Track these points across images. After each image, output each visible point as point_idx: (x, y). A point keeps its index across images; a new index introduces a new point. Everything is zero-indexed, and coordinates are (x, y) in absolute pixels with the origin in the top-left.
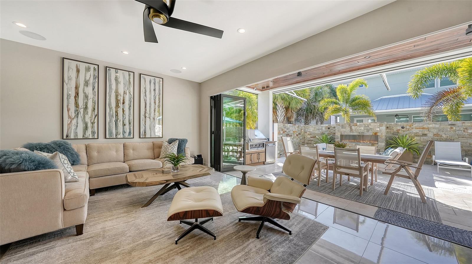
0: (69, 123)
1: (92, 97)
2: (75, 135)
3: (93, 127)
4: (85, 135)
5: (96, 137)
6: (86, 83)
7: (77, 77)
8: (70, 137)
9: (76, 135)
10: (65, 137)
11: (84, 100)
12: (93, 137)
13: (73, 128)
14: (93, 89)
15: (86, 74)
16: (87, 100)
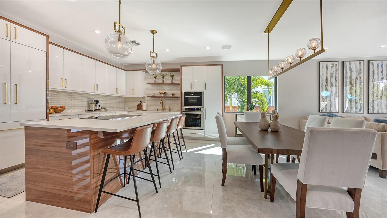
1: (335, 84)
4: (331, 110)
6: (332, 76)
7: (327, 72)
8: (323, 111)
9: (326, 110)
10: (320, 111)
11: (330, 86)
12: (335, 112)
13: (325, 105)
14: (336, 79)
15: (331, 69)
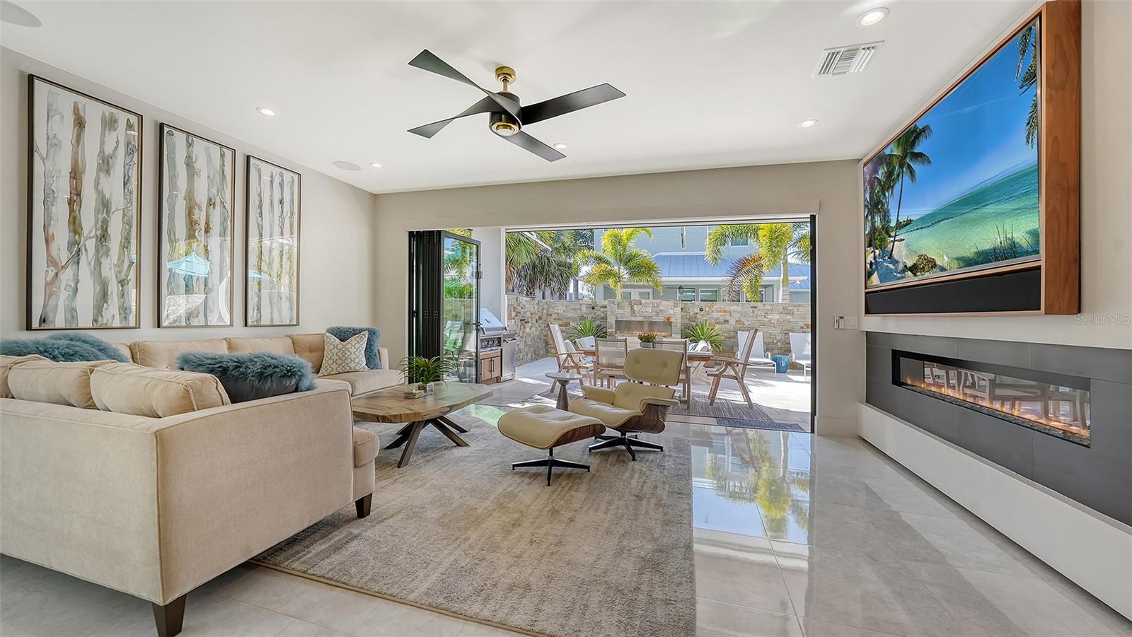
0: (49, 279)
1: (121, 206)
2: (69, 316)
3: (122, 295)
4: (100, 319)
5: (132, 323)
6: (105, 164)
7: (78, 141)
8: (53, 322)
9: (73, 317)
10: (35, 324)
11: (97, 212)
12: (124, 324)
13: (64, 295)
14: (125, 184)
15: (103, 135)
16: (108, 212)
